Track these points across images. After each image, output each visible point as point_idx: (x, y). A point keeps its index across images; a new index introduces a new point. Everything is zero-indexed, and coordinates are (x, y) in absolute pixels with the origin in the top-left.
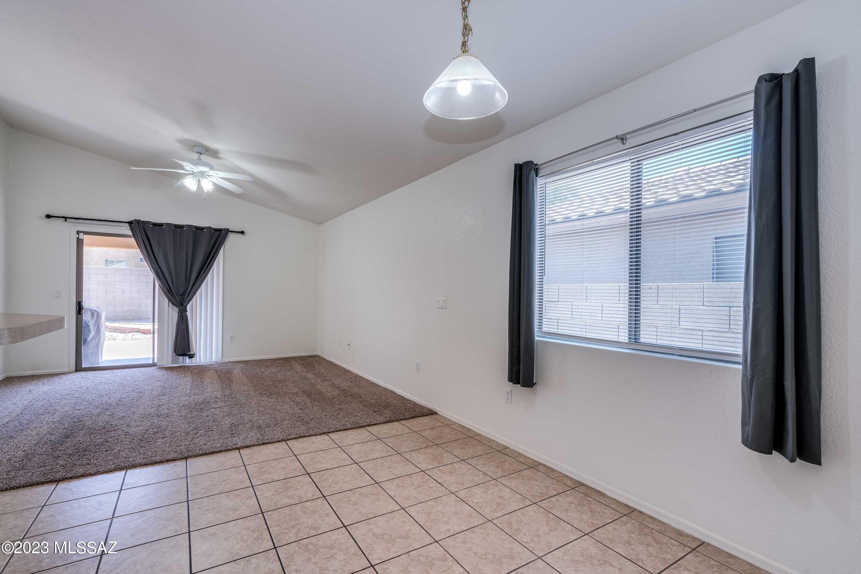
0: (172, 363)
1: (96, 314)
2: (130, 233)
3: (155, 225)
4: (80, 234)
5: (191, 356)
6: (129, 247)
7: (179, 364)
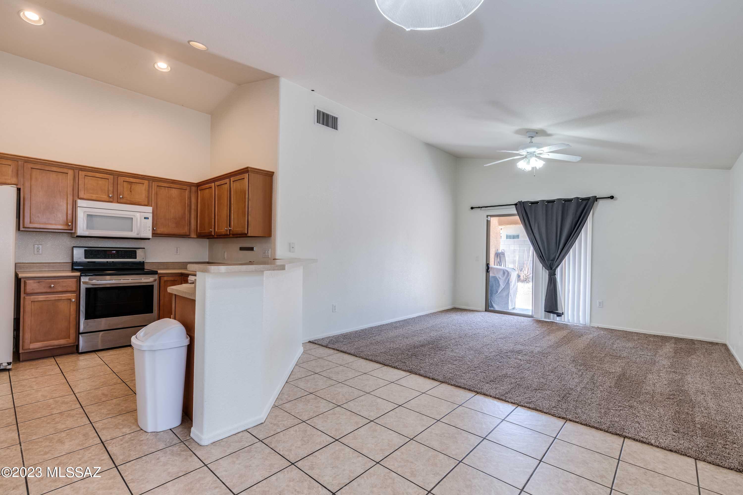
0: (545, 318)
1: (506, 273)
2: (515, 212)
3: (532, 203)
4: (488, 217)
5: (559, 315)
6: (515, 223)
7: (550, 319)
